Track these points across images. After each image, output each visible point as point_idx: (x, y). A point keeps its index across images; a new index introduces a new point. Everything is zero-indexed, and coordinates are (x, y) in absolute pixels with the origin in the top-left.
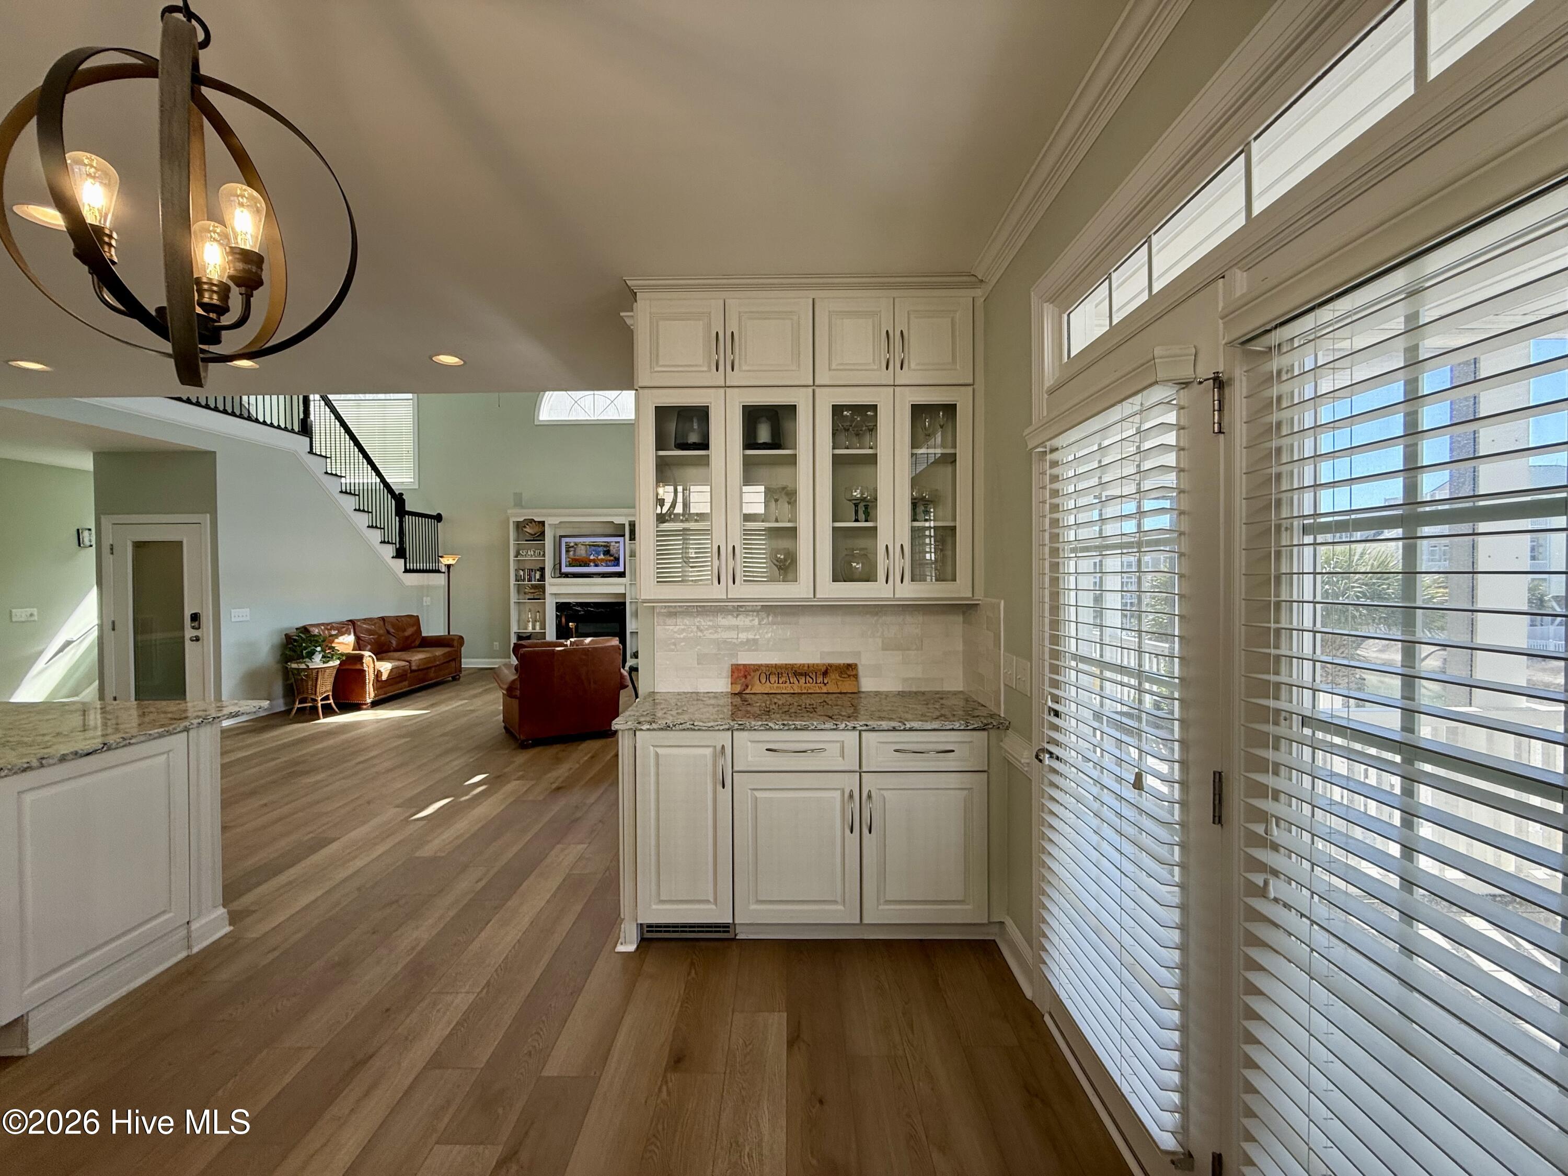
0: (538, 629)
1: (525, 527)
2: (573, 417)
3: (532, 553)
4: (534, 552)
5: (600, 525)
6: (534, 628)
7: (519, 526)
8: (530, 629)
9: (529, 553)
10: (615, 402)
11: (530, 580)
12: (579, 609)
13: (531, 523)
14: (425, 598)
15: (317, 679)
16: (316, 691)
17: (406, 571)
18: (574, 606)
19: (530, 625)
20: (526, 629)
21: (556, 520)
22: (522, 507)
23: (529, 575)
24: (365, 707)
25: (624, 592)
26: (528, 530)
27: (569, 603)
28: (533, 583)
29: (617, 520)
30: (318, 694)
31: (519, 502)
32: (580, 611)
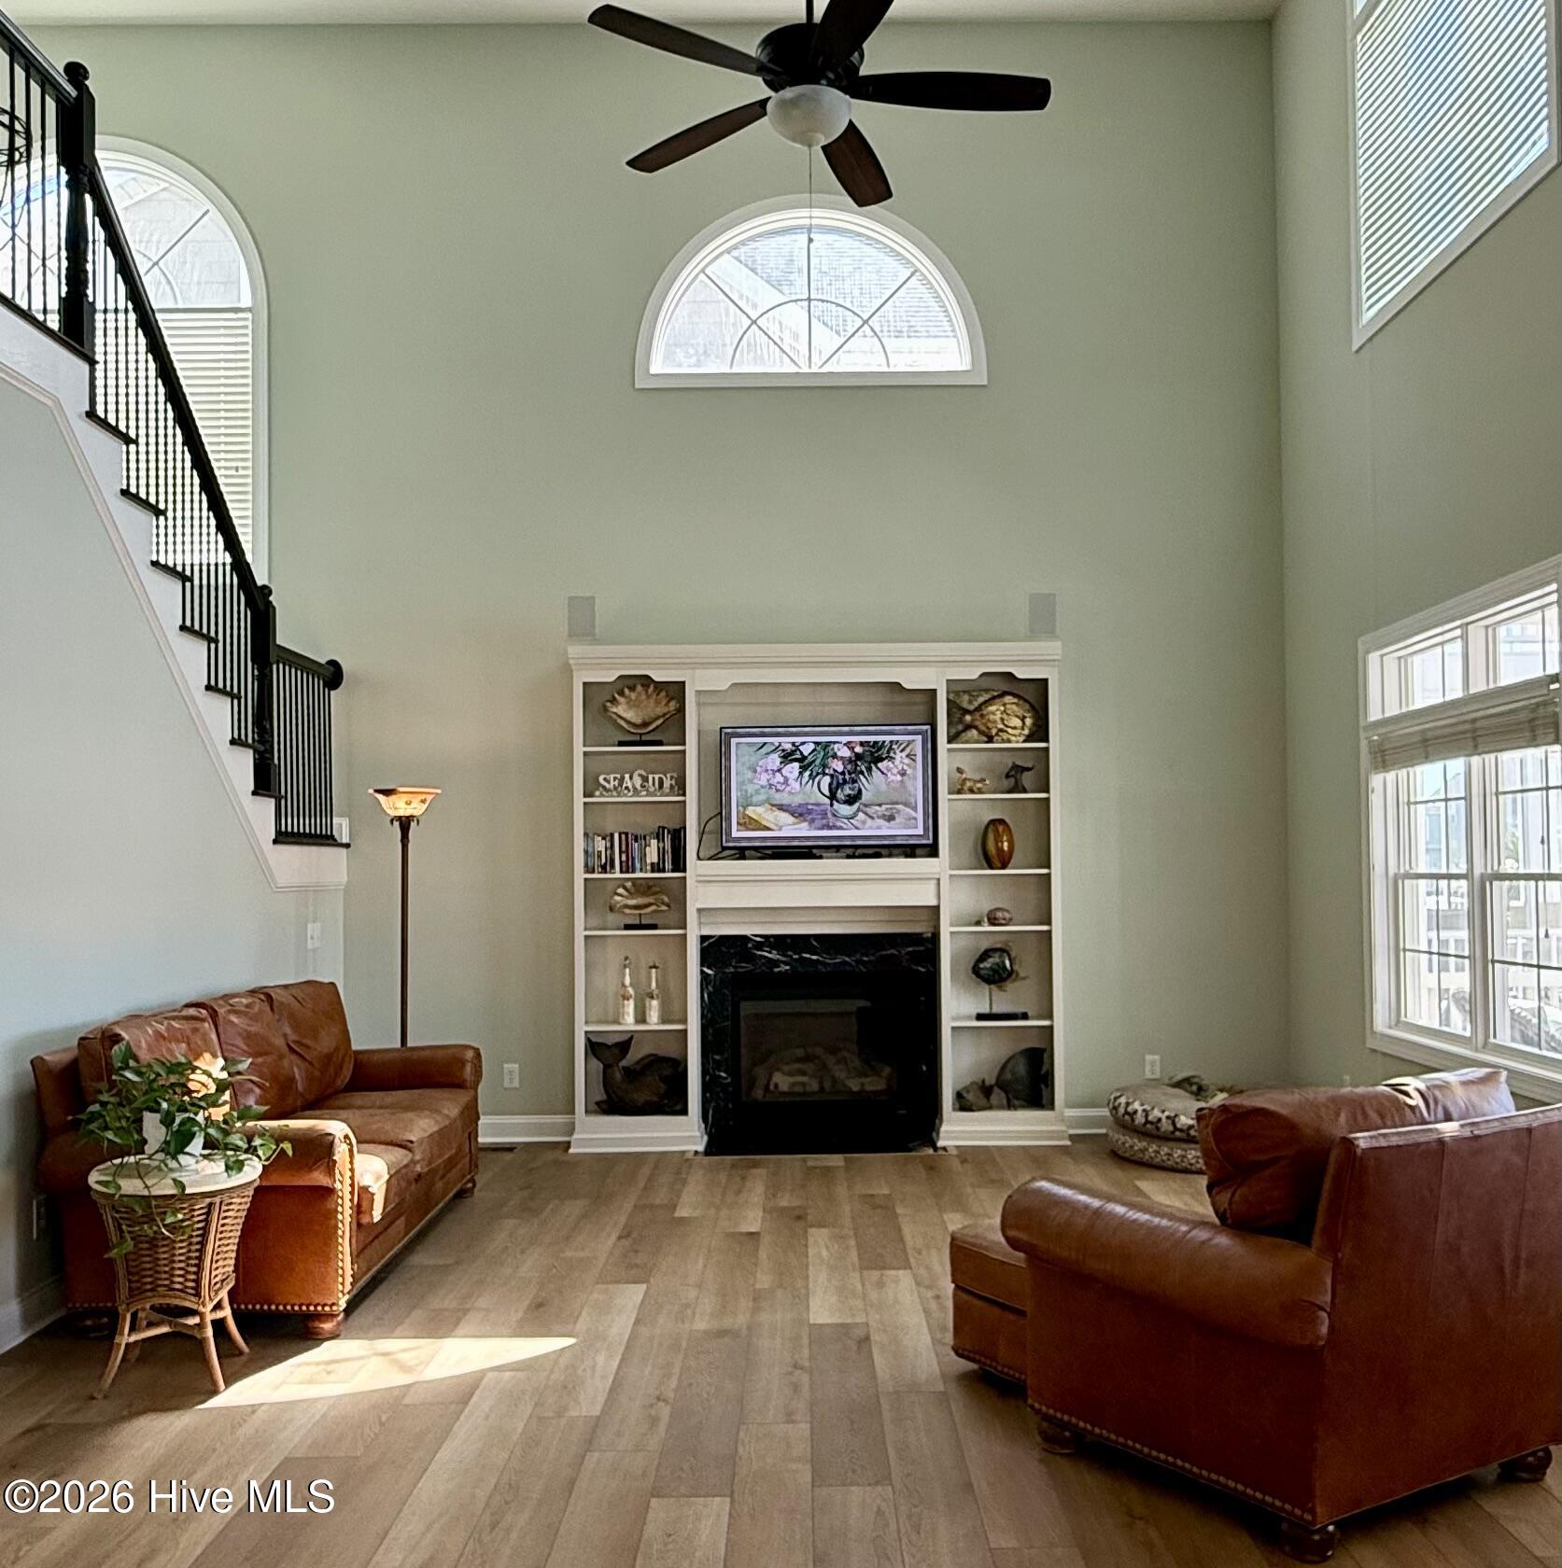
0: (654, 1021)
1: (613, 701)
2: (747, 366)
3: (638, 782)
4: (645, 779)
5: (843, 696)
6: (641, 1019)
7: (599, 699)
8: (629, 1022)
9: (627, 782)
10: (874, 322)
11: (627, 868)
12: (774, 955)
13: (632, 689)
14: (309, 926)
15: (205, 1235)
16: (198, 1281)
17: (282, 837)
18: (759, 946)
19: (630, 1007)
20: (617, 1022)
21: (720, 680)
22: (596, 641)
23: (626, 851)
24: (328, 1326)
25: (934, 903)
26: (622, 710)
27: (743, 939)
28: (638, 875)
29: (914, 679)
30: (205, 1292)
31: (583, 622)
32: (776, 963)
